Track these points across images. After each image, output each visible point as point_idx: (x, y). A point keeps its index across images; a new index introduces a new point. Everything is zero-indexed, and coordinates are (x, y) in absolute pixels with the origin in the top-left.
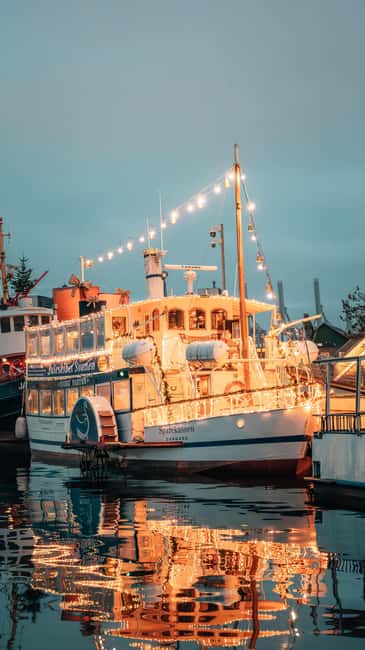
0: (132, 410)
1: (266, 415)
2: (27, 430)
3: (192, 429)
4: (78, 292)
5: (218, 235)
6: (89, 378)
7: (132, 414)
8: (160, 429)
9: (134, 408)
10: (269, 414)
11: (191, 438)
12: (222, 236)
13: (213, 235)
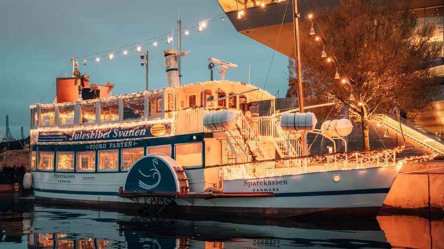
0: (204, 167)
1: (362, 172)
2: (33, 182)
3: (285, 182)
4: (79, 81)
5: (145, 57)
6: (137, 141)
7: (205, 170)
8: (245, 182)
9: (206, 165)
10: (365, 171)
11: (283, 189)
12: (147, 59)
13: (142, 57)
